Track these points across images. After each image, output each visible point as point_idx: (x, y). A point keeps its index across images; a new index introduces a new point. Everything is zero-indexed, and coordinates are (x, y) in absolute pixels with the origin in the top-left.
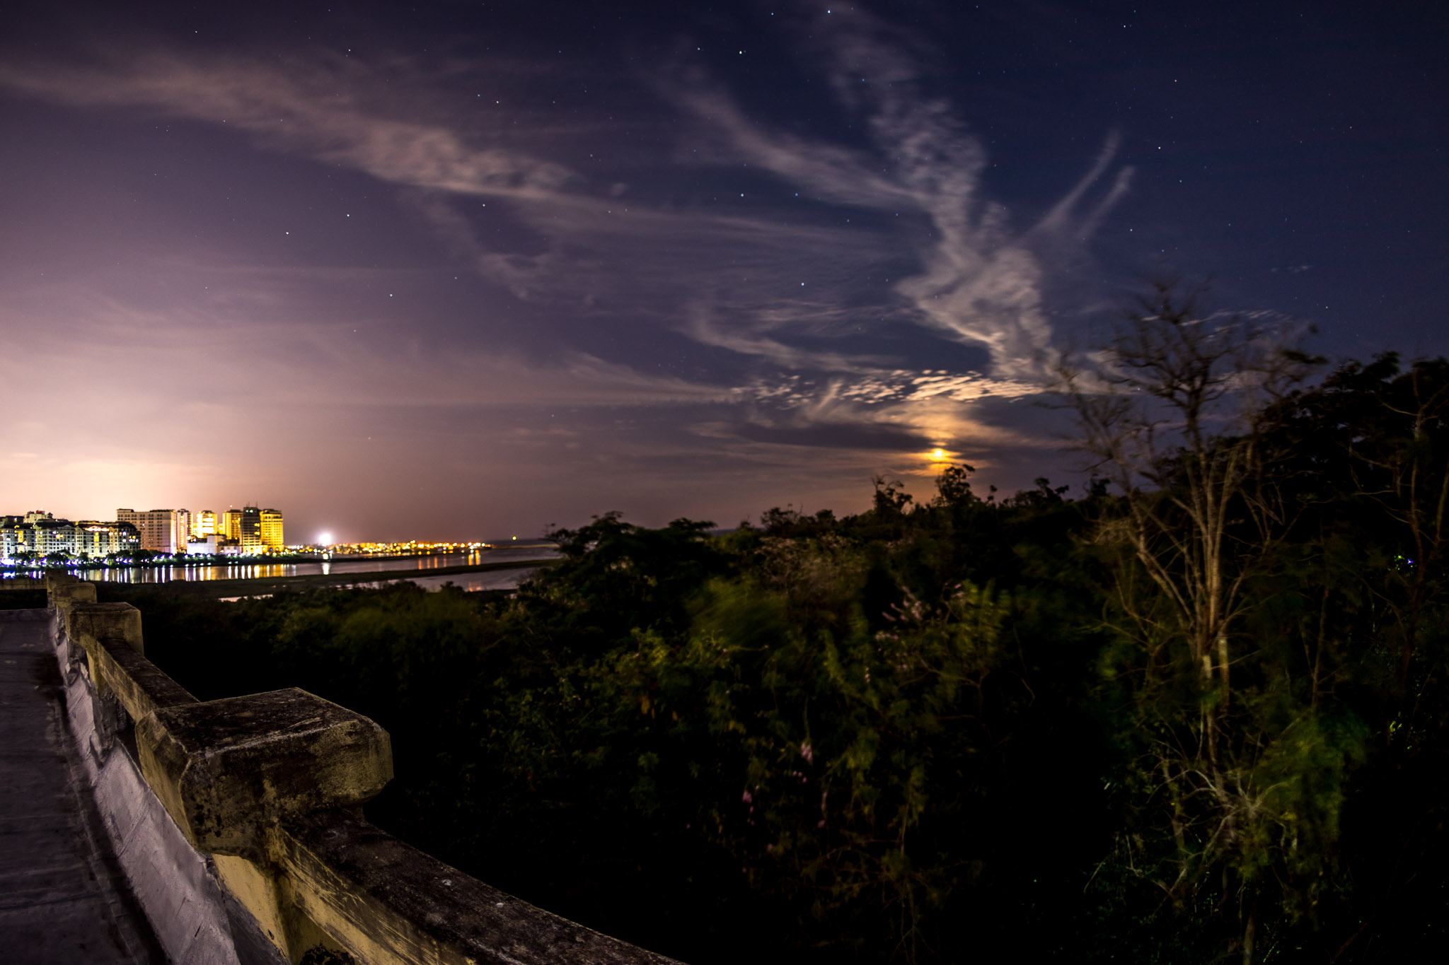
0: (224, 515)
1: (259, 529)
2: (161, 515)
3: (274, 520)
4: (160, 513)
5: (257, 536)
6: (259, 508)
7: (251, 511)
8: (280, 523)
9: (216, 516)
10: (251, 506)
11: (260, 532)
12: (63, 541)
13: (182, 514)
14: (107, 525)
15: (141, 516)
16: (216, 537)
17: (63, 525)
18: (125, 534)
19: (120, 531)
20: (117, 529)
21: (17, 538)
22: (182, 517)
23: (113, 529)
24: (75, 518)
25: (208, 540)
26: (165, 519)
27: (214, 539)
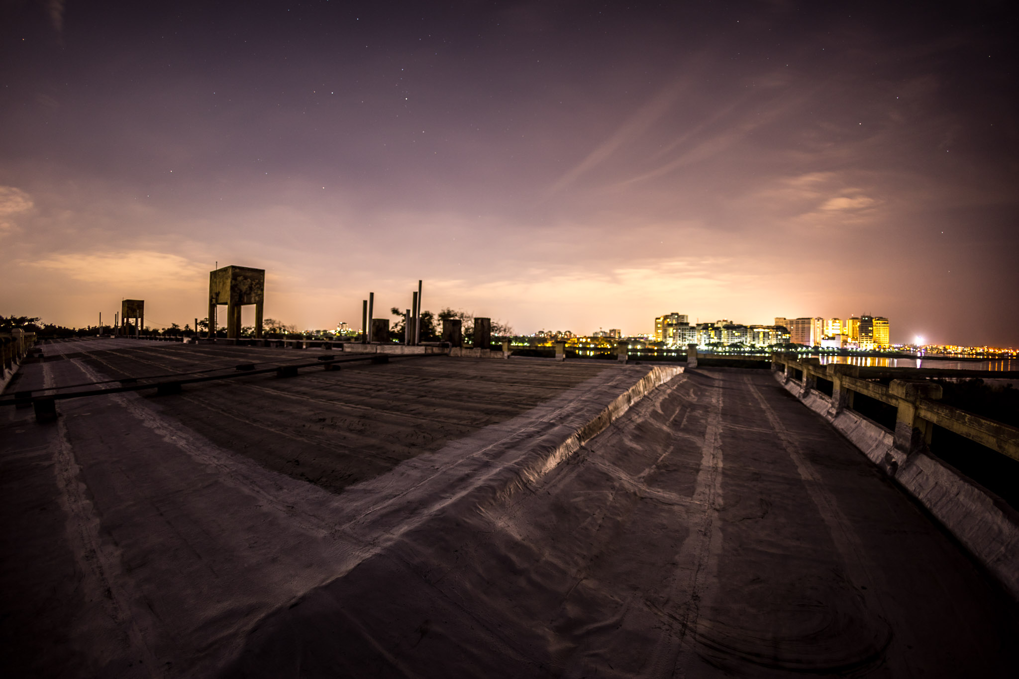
0: (847, 321)
1: (872, 331)
2: (804, 322)
3: (882, 325)
4: (803, 320)
5: (870, 336)
6: (872, 317)
7: (866, 319)
8: (887, 327)
9: (841, 322)
10: (866, 315)
11: (872, 333)
12: (739, 337)
13: (818, 320)
14: (768, 327)
15: (791, 322)
16: (842, 336)
17: (739, 327)
18: (780, 333)
19: (777, 331)
20: (775, 330)
21: (710, 335)
22: (818, 323)
23: (772, 330)
24: (748, 324)
25: (836, 338)
26: (807, 324)
27: (840, 338)
